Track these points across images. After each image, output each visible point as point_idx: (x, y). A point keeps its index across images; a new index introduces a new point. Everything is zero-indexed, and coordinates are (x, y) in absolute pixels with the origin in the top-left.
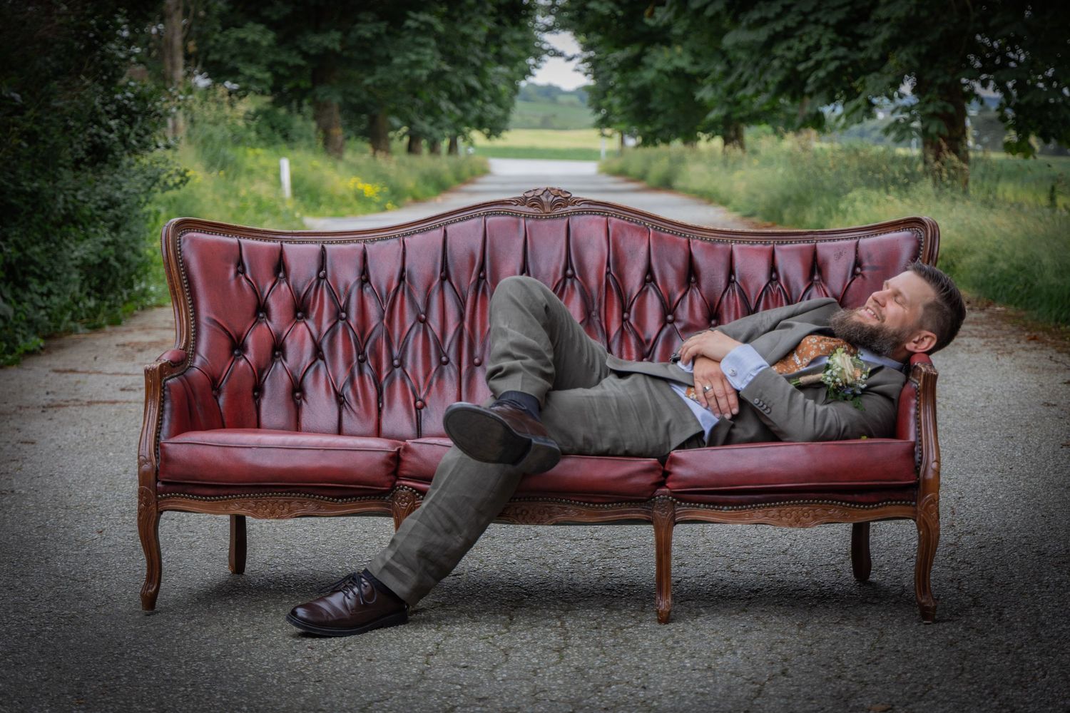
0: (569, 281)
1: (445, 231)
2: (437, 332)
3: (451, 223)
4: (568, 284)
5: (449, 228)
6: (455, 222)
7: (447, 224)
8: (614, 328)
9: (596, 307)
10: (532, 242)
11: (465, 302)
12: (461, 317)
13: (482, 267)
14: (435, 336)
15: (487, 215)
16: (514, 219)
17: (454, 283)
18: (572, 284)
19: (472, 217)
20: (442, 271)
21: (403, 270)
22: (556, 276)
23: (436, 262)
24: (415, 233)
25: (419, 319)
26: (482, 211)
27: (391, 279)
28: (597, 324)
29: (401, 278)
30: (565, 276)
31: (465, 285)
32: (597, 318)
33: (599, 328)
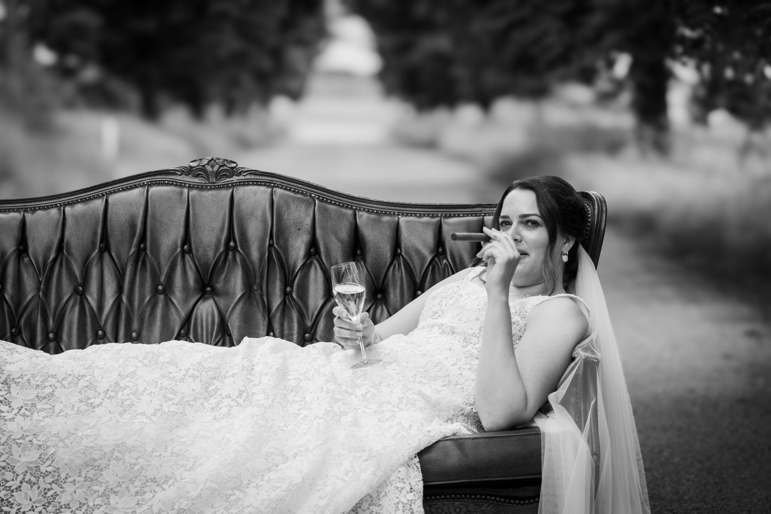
0: (231, 253)
1: (107, 201)
2: (94, 304)
3: (115, 192)
4: (230, 256)
5: (112, 198)
6: (119, 191)
7: (111, 193)
8: (277, 302)
9: (258, 281)
10: (194, 214)
11: (124, 274)
12: (120, 289)
13: (143, 239)
14: (91, 309)
15: (151, 184)
16: (177, 189)
17: (113, 254)
18: (234, 257)
19: (136, 187)
20: (101, 242)
21: (62, 239)
22: (217, 249)
23: (95, 233)
24: (77, 202)
25: (76, 291)
26: (146, 180)
27: (48, 249)
28: (258, 297)
29: (60, 249)
30: (227, 248)
31: (124, 257)
32: (259, 292)
33: (260, 301)
